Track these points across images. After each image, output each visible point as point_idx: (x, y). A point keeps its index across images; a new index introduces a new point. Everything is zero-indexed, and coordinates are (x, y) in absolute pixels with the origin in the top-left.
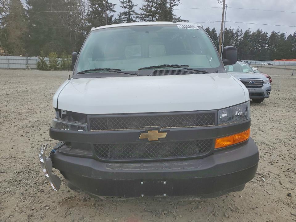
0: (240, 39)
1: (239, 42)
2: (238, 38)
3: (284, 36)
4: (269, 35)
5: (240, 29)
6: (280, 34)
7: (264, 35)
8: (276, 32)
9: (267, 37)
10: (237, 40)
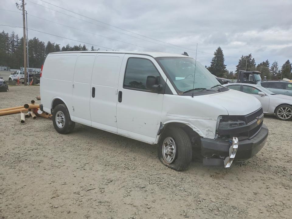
0: (17, 45)
1: (16, 48)
2: (14, 43)
3: (59, 47)
4: (46, 44)
5: (15, 35)
6: (55, 45)
7: (41, 44)
8: (52, 43)
9: (44, 46)
10: (13, 45)
